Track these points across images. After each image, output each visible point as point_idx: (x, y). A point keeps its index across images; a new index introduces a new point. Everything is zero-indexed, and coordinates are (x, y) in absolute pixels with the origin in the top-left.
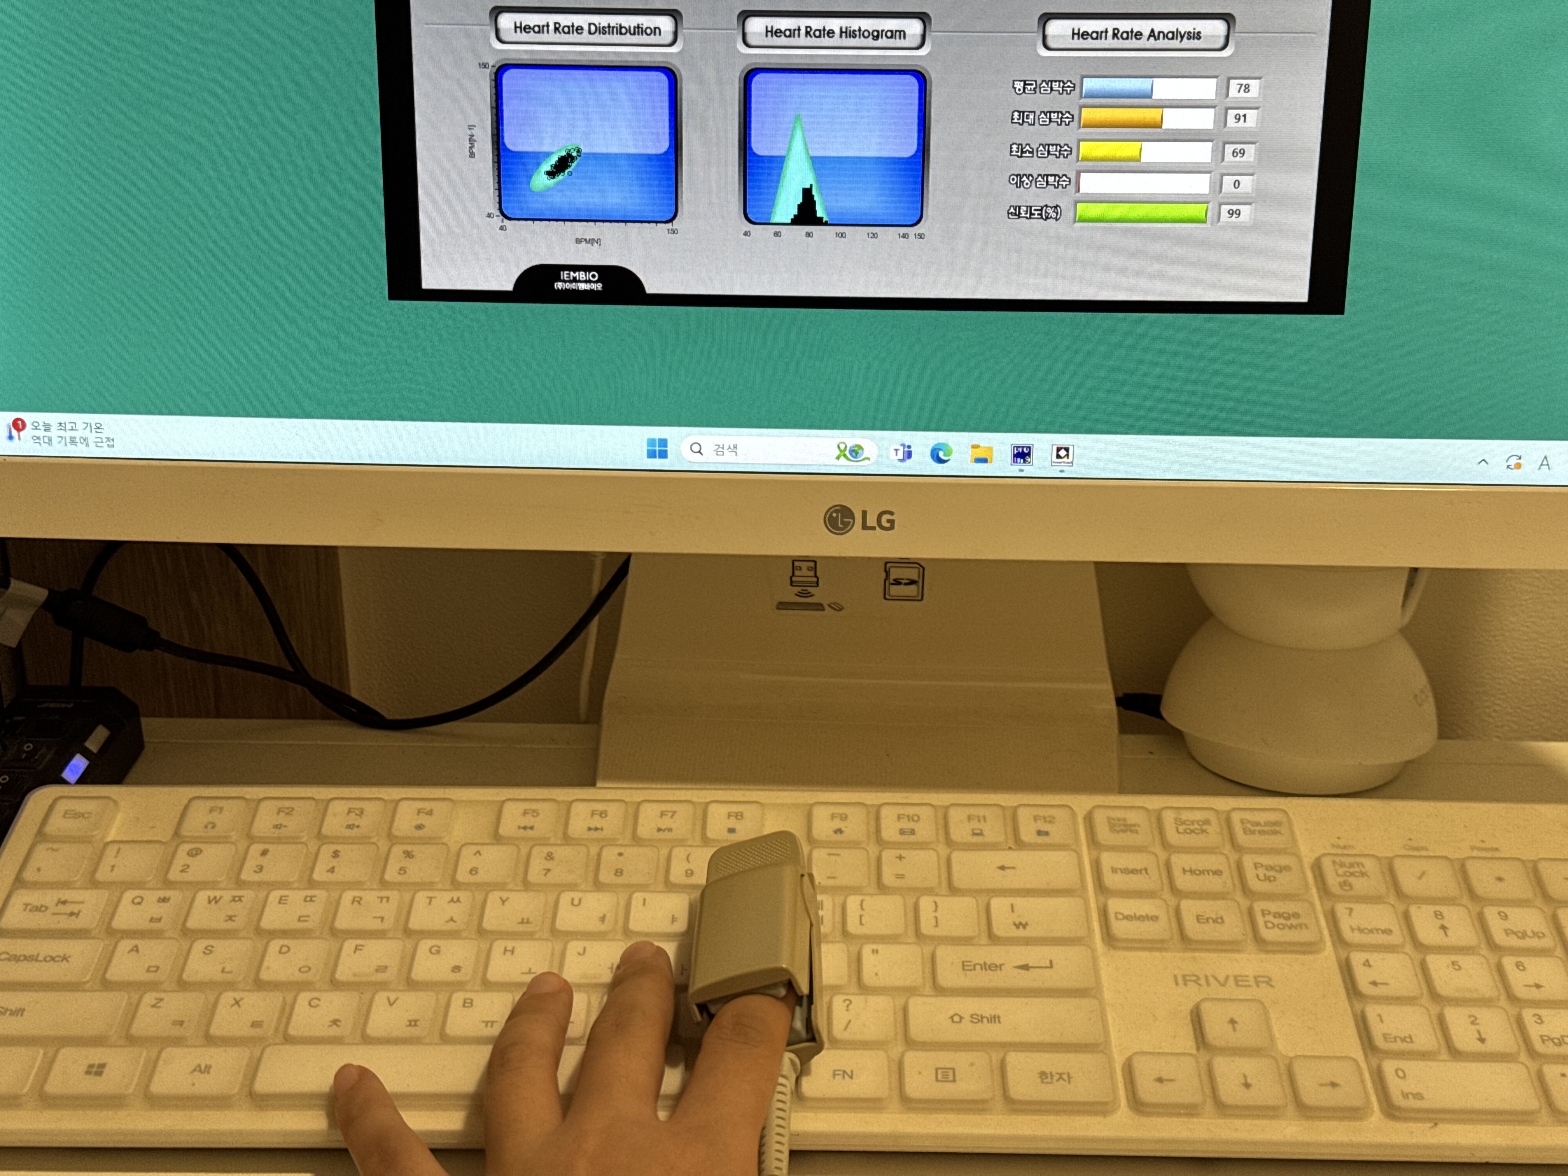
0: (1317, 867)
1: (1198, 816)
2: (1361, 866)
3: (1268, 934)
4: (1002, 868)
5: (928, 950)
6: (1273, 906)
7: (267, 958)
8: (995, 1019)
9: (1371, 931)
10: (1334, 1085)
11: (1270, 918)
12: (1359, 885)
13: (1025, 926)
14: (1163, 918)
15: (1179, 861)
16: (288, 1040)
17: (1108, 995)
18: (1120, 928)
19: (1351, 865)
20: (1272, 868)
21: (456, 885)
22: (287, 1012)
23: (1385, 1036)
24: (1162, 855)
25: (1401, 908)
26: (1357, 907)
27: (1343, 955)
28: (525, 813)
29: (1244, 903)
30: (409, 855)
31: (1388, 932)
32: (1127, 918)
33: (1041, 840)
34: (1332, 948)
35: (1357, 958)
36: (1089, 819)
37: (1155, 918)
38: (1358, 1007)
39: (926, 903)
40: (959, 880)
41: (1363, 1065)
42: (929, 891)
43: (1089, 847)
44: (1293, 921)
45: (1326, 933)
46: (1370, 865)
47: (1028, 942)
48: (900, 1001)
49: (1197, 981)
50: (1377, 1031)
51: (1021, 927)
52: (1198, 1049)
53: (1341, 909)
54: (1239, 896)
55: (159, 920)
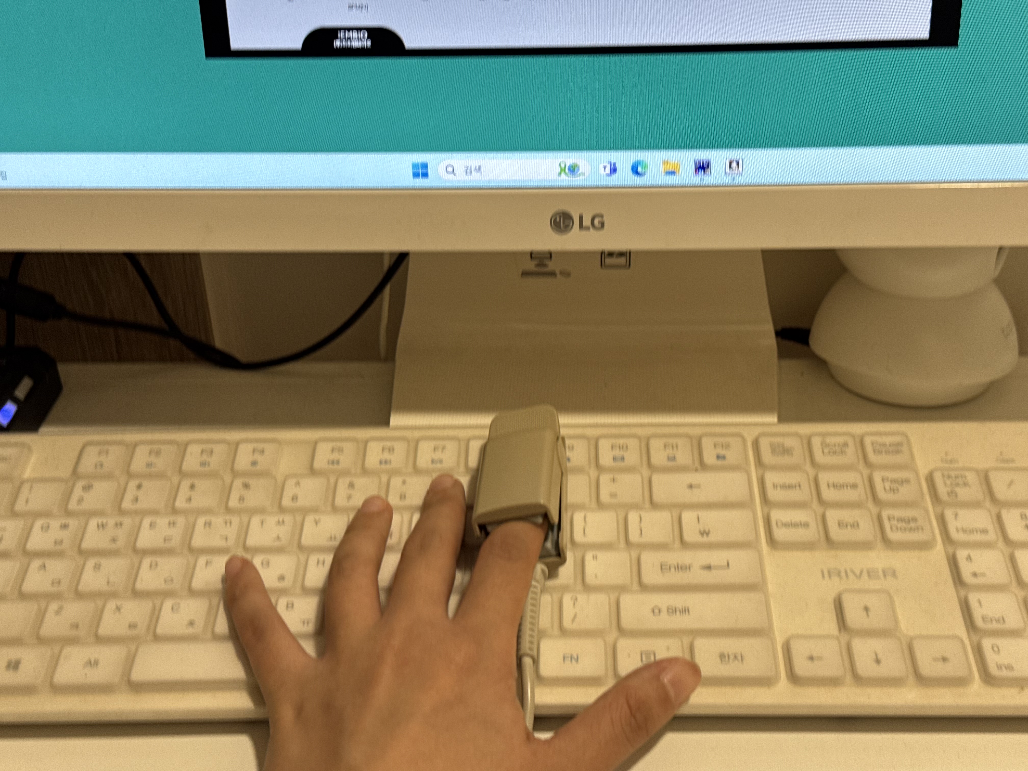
0: (930, 479)
1: (840, 440)
2: (964, 479)
3: (893, 536)
4: (691, 486)
5: (634, 554)
6: (897, 513)
7: (141, 571)
8: (685, 611)
9: (972, 531)
10: (944, 659)
11: (894, 522)
12: (963, 493)
13: (708, 534)
14: (813, 525)
15: (825, 478)
16: (157, 638)
17: (771, 587)
18: (780, 534)
19: (957, 477)
20: (894, 481)
21: (282, 510)
22: (155, 616)
23: (984, 618)
24: (811, 472)
25: (994, 510)
26: (962, 513)
27: (951, 551)
28: (333, 450)
29: (874, 510)
30: (246, 486)
31: (984, 531)
32: (786, 525)
33: (720, 463)
34: (942, 546)
35: (962, 554)
36: (756, 444)
37: (806, 525)
38: (963, 593)
39: (633, 517)
40: (659, 495)
41: (967, 642)
42: (636, 507)
43: (756, 467)
44: (912, 525)
45: (937, 532)
46: (971, 477)
47: (710, 546)
48: (613, 597)
49: (839, 574)
50: (977, 613)
51: (705, 535)
52: (840, 630)
53: (949, 514)
54: (870, 505)
55: (62, 542)
